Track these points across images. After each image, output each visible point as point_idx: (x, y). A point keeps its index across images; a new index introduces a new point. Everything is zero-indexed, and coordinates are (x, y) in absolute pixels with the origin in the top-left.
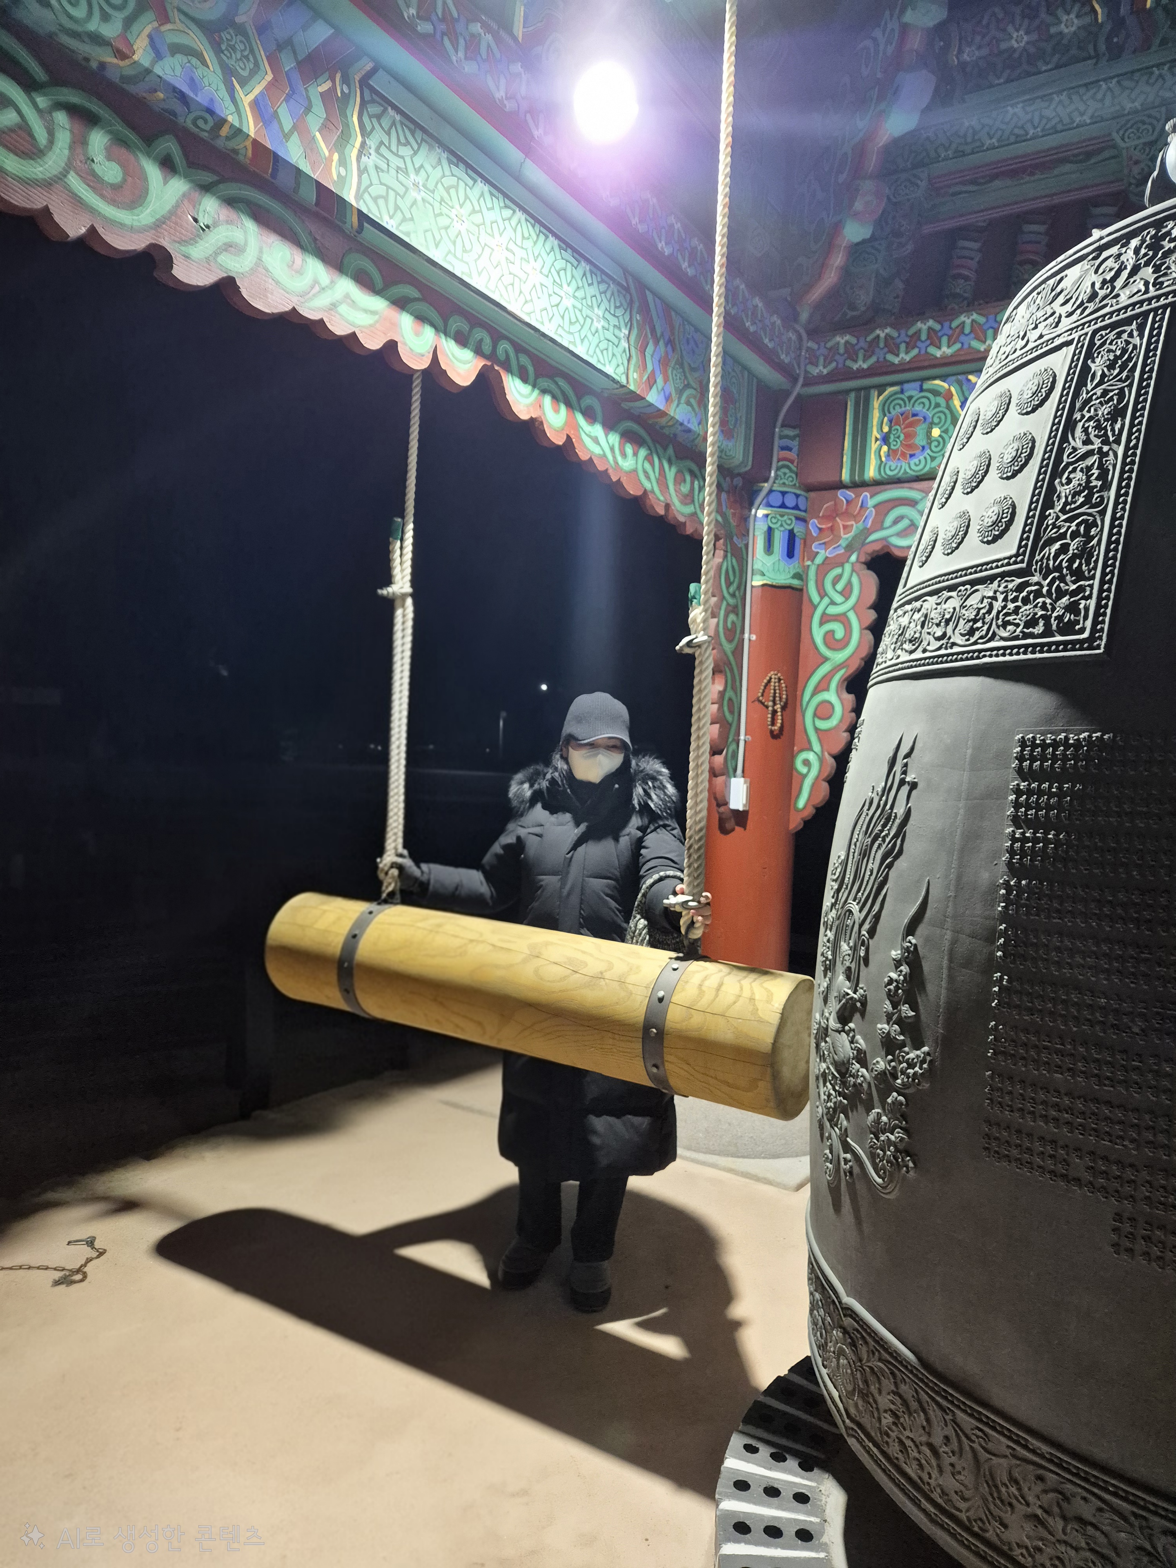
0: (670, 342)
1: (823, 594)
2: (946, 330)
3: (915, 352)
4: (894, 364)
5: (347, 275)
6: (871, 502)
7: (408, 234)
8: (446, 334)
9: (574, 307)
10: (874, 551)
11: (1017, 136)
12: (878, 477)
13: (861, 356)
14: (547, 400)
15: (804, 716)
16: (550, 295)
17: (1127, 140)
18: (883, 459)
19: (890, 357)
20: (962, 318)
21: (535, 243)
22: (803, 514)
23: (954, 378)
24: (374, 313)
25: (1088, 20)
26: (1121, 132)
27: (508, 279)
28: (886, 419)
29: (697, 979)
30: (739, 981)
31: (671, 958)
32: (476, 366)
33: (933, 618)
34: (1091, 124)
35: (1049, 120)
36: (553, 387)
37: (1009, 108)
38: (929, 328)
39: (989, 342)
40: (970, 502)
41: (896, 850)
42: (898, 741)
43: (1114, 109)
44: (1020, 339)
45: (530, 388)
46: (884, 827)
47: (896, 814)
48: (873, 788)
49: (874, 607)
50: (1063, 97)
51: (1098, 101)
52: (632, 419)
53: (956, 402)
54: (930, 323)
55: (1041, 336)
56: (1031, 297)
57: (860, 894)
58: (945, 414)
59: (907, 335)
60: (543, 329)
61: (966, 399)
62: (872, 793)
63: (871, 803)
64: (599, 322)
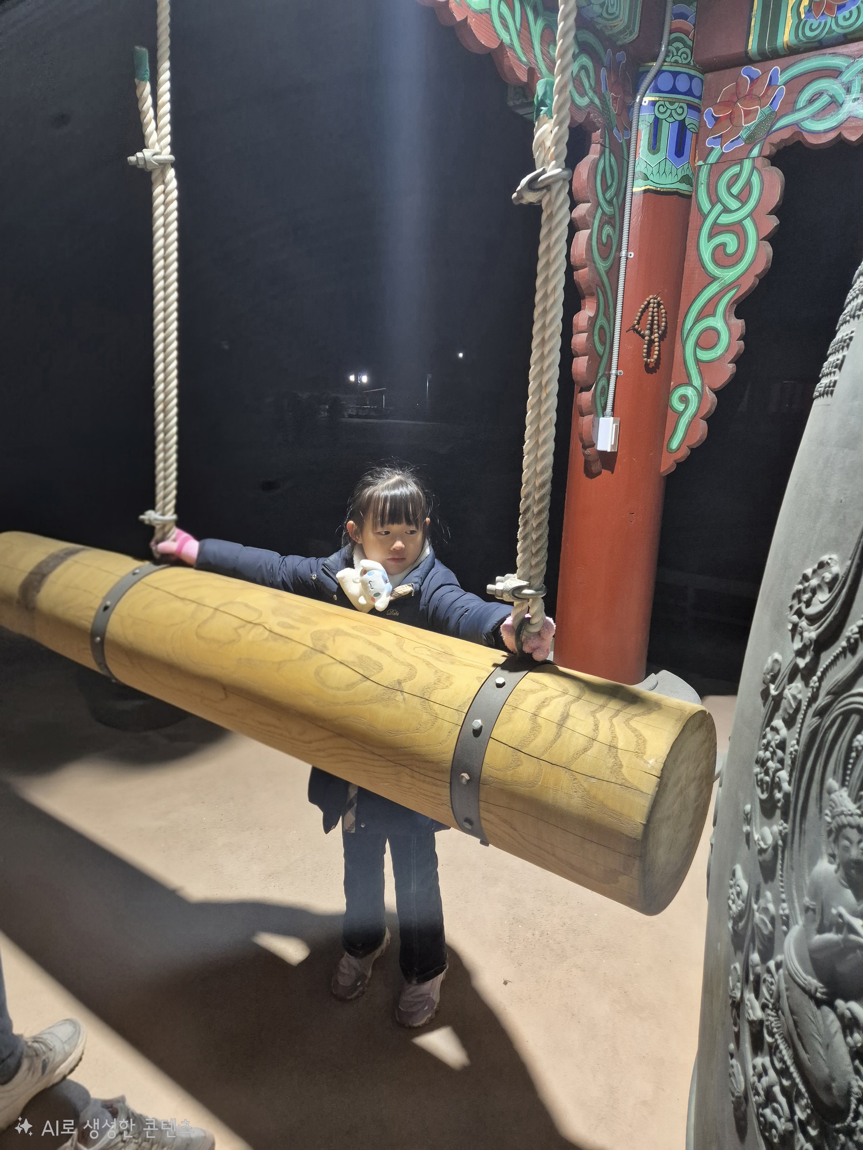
1: (714, 199)
6: (781, 79)
10: (782, 141)
12: (795, 43)
15: (684, 347)
18: (803, 16)
22: (696, 101)
29: (530, 703)
30: (593, 713)
31: (495, 665)
49: (776, 212)
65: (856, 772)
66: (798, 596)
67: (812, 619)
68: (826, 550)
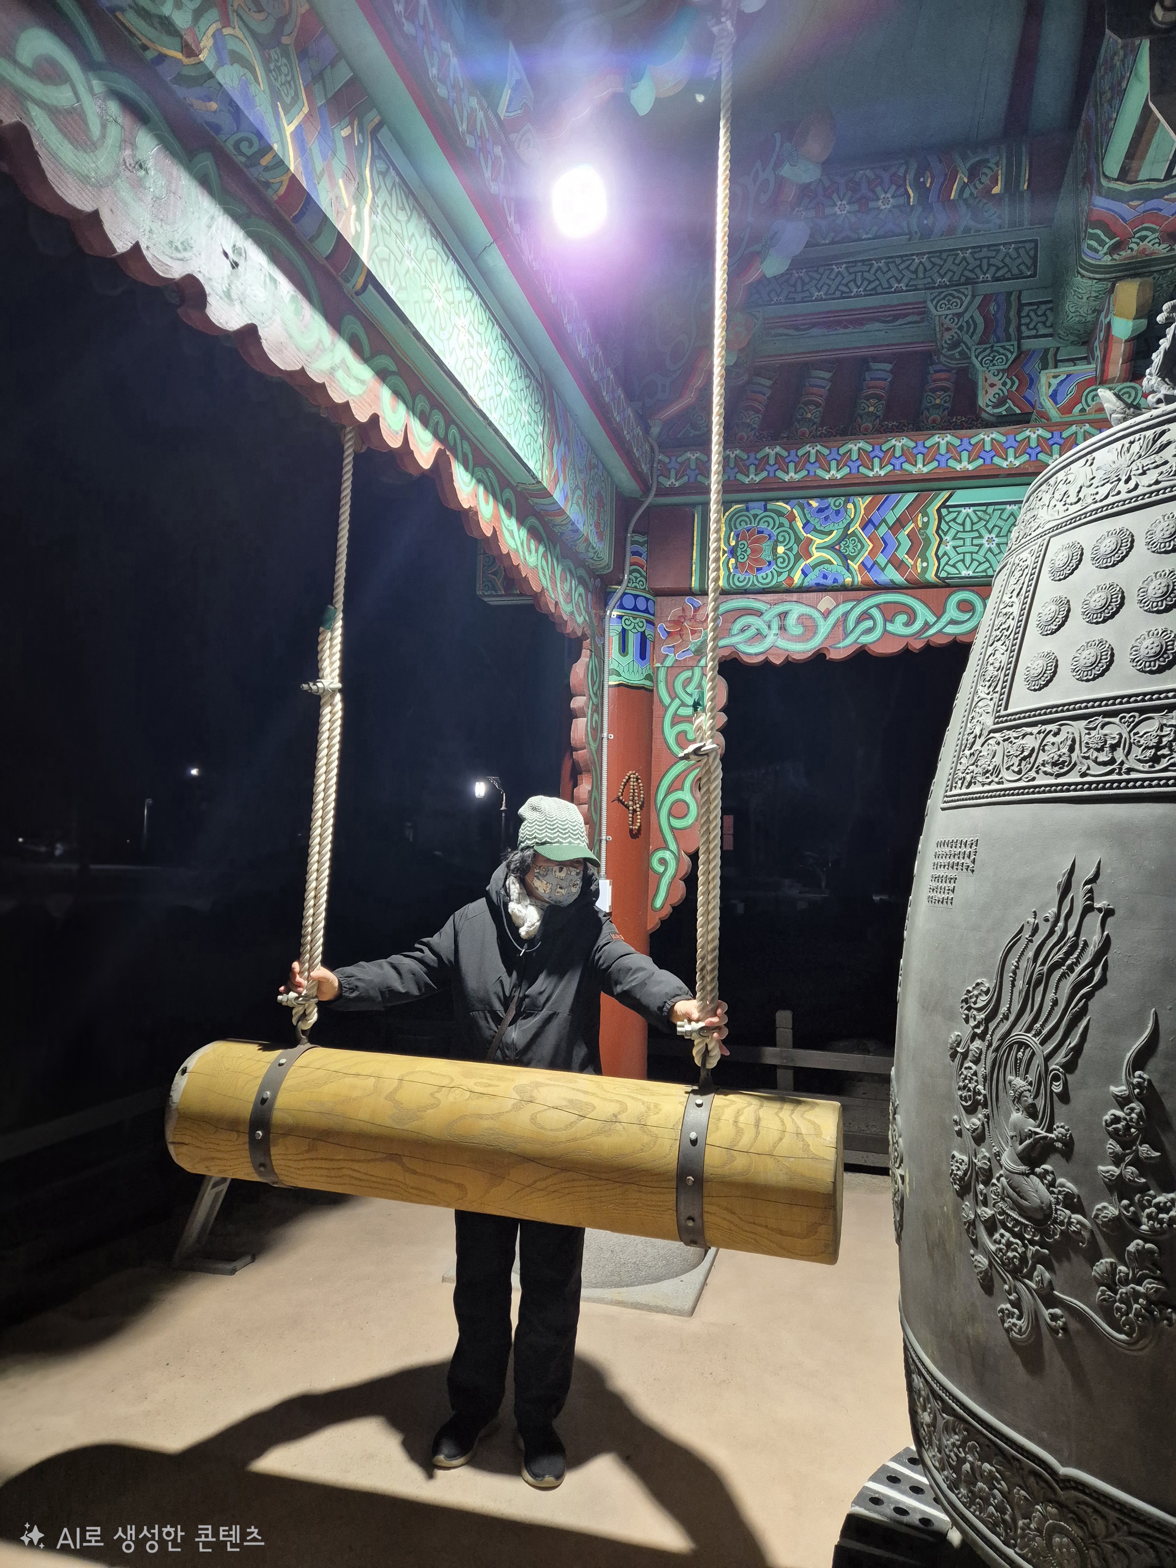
0: (567, 443)
1: (673, 696)
2: (793, 457)
3: (765, 474)
4: (744, 484)
5: (344, 338)
7: (403, 303)
8: (414, 414)
9: (511, 399)
10: (723, 656)
11: (843, 292)
12: (728, 587)
14: (481, 489)
15: (659, 815)
16: (495, 384)
17: (939, 309)
18: (732, 570)
19: (740, 477)
20: (807, 448)
21: (486, 329)
22: (652, 617)
23: (796, 501)
24: (363, 382)
25: (901, 201)
26: (935, 302)
27: (469, 363)
28: (732, 533)
29: (728, 1114)
30: (777, 1114)
31: (686, 1093)
32: (434, 450)
33: (1087, 743)
34: (907, 291)
35: (870, 282)
36: (485, 476)
37: (834, 267)
38: (777, 454)
39: (833, 472)
40: (1106, 632)
41: (1096, 979)
42: (1069, 867)
43: (926, 281)
44: (1122, 483)
45: (470, 476)
46: (1068, 954)
47: (1085, 941)
48: (1035, 912)
49: (724, 710)
50: (882, 264)
51: (912, 272)
52: (538, 515)
53: (799, 524)
54: (778, 449)
55: (1157, 482)
56: (1118, 445)
57: (1038, 1025)
58: (789, 534)
59: (756, 458)
60: (491, 418)
61: (808, 522)
62: (1035, 918)
63: (1035, 930)
64: (525, 416)
65: (1022, 1068)
66: (966, 1001)
67: (979, 1010)
68: (977, 977)
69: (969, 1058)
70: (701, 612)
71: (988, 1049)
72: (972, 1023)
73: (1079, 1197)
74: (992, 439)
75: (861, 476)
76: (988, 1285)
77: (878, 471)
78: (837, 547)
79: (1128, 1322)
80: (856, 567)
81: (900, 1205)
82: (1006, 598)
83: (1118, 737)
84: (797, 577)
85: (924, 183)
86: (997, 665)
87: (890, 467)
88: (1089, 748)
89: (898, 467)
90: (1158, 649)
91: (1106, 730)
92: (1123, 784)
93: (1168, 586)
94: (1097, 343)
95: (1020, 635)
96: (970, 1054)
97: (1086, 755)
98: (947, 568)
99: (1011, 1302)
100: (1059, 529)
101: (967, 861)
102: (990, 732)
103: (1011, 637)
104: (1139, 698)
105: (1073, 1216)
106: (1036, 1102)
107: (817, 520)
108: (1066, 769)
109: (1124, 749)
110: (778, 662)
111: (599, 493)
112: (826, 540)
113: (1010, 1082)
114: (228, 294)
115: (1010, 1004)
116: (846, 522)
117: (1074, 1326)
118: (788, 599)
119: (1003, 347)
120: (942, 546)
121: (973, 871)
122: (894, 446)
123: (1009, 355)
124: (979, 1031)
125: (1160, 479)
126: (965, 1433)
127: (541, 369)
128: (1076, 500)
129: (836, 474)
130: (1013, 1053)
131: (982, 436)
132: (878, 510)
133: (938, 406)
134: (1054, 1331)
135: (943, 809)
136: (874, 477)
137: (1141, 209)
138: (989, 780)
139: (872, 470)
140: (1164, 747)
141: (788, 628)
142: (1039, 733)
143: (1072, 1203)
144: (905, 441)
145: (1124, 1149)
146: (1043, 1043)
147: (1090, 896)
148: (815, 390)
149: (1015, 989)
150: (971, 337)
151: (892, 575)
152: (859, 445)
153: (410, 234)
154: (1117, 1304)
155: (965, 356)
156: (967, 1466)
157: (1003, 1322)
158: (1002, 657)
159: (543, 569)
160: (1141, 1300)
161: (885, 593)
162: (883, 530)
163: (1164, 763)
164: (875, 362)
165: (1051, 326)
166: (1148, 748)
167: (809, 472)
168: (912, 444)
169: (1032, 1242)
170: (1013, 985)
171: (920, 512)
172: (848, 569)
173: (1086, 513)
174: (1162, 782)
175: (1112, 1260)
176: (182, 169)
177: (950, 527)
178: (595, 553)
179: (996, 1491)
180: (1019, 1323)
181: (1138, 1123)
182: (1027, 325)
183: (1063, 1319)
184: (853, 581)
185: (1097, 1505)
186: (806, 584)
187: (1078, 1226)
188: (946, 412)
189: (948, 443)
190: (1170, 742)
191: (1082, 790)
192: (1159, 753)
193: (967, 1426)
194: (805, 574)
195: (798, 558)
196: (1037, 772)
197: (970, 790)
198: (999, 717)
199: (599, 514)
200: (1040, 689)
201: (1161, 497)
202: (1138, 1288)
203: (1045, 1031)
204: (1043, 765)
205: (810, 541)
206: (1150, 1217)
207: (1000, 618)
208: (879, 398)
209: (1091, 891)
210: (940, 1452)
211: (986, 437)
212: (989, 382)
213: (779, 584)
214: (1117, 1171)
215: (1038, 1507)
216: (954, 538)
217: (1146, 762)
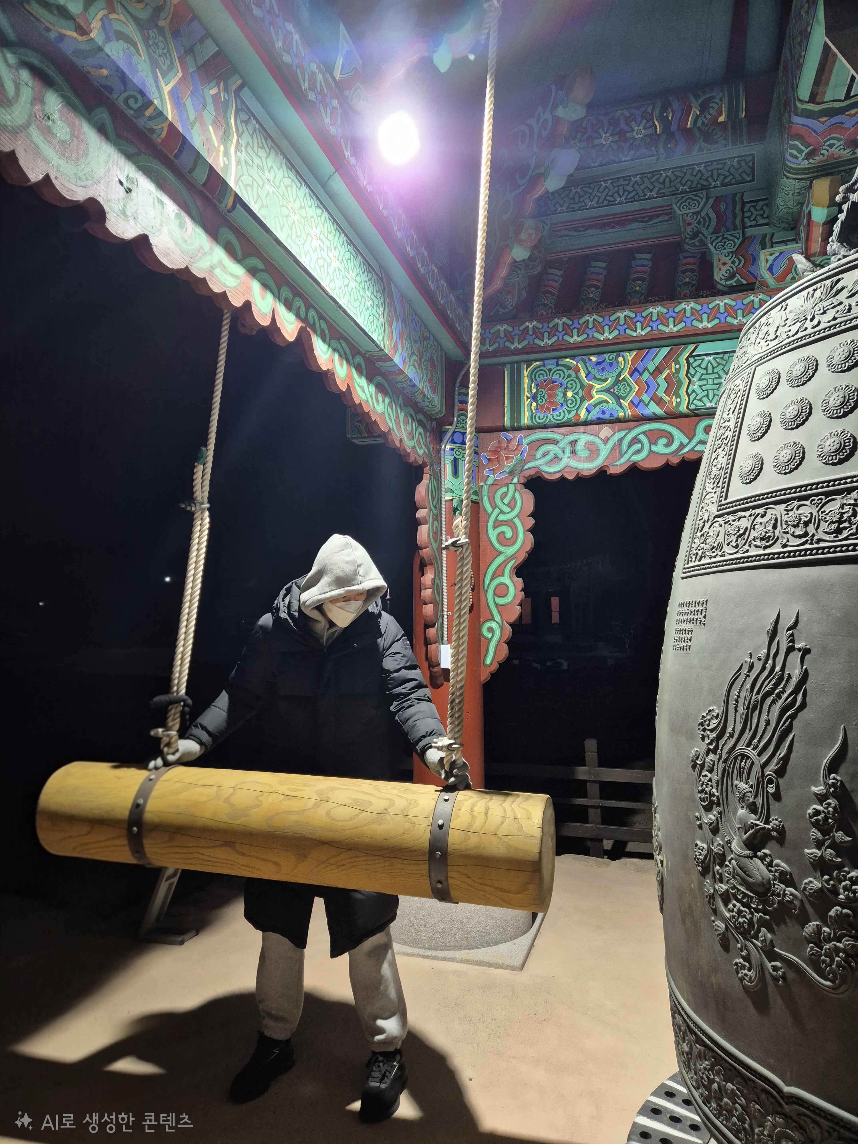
0: (404, 321)
2: (576, 325)
3: (555, 338)
4: (540, 346)
5: (220, 244)
6: (525, 441)
7: (265, 217)
8: (279, 300)
9: (356, 289)
11: (609, 201)
12: (531, 424)
13: (516, 340)
14: (336, 356)
15: (486, 596)
16: (343, 278)
17: (682, 209)
18: (534, 411)
19: (537, 341)
20: (586, 317)
21: (334, 237)
23: (580, 357)
24: (236, 276)
25: (650, 131)
26: (678, 204)
27: (321, 262)
28: (533, 384)
32: (297, 327)
33: (786, 521)
34: (657, 197)
35: (630, 193)
36: (339, 347)
37: (602, 183)
38: (564, 323)
39: (606, 334)
40: (798, 436)
41: (798, 703)
42: (775, 617)
43: (671, 189)
44: (808, 321)
45: (327, 346)
46: (776, 685)
47: (789, 674)
48: (750, 653)
49: (532, 515)
50: (638, 178)
51: (661, 183)
52: (383, 375)
53: (583, 374)
54: (565, 319)
55: (835, 319)
56: (805, 293)
57: (755, 741)
58: (575, 382)
59: (548, 327)
60: (341, 303)
61: (589, 372)
62: (751, 658)
63: (751, 667)
64: (369, 301)
65: (745, 775)
66: (702, 724)
67: (712, 731)
68: (710, 705)
69: (705, 768)
70: (512, 443)
71: (719, 761)
72: (707, 741)
73: (791, 874)
74: (725, 304)
75: (626, 336)
76: (725, 944)
77: (640, 332)
78: (612, 390)
79: (832, 971)
80: (627, 404)
81: (661, 883)
82: (725, 416)
83: (809, 515)
84: (583, 414)
85: (667, 117)
86: (719, 466)
87: (649, 329)
88: (788, 525)
89: (655, 328)
90: (838, 445)
91: (801, 511)
92: (814, 552)
93: (845, 397)
94: (802, 228)
95: (735, 442)
96: (706, 765)
97: (786, 530)
98: (695, 402)
99: (743, 957)
100: (762, 360)
101: (700, 617)
102: (715, 518)
103: (729, 444)
104: (825, 485)
105: (787, 889)
106: (756, 800)
107: (596, 371)
108: (771, 542)
109: (814, 524)
110: (571, 478)
111: (431, 357)
112: (603, 385)
113: (736, 786)
114: (124, 212)
115: (734, 725)
116: (618, 371)
117: (791, 975)
118: (577, 430)
119: (732, 235)
120: (691, 386)
121: (704, 624)
122: (651, 313)
123: (736, 241)
124: (712, 747)
125: (836, 316)
126: (713, 1060)
127: (380, 266)
128: (774, 337)
129: (608, 336)
130: (738, 763)
131: (717, 302)
132: (642, 361)
133: (687, 284)
134: (775, 979)
135: (683, 578)
136: (637, 336)
137: (828, 123)
138: (715, 554)
139: (636, 331)
140: (845, 521)
141: (578, 453)
142: (750, 516)
143: (786, 879)
144: (659, 308)
145: (824, 836)
146: (760, 754)
147: (792, 639)
148: (595, 276)
149: (737, 714)
150: (707, 229)
151: (654, 409)
152: (625, 313)
153: (269, 166)
154: (823, 957)
155: (702, 243)
156: (715, 1086)
157: (738, 973)
158: (722, 461)
159: (389, 415)
160: (841, 954)
161: (649, 423)
162: (646, 376)
163: (845, 534)
164: (638, 253)
165: (767, 218)
166: (832, 522)
167: (588, 335)
168: (665, 311)
169: (757, 910)
170: (736, 711)
171: (673, 361)
172: (621, 406)
173: (782, 346)
174: (844, 549)
175: (818, 923)
176: (83, 120)
177: (696, 371)
178: (430, 402)
179: (737, 1105)
180: (749, 973)
181: (833, 815)
182: (749, 217)
183: (783, 970)
184: (625, 415)
185: (813, 1116)
186: (589, 419)
187: (791, 897)
188: (694, 287)
189: (692, 308)
190: (849, 517)
191: (783, 557)
192: (841, 526)
193: (714, 1054)
194: (588, 411)
195: (583, 400)
196: (750, 546)
197: (702, 562)
198: (721, 505)
199: (432, 374)
200: (750, 482)
201: (838, 329)
202: (838, 944)
203: (761, 745)
204: (754, 540)
205: (591, 387)
206: (845, 888)
207: (721, 431)
208: (643, 279)
209: (792, 635)
210: (695, 1074)
211: (720, 302)
212: (722, 262)
213: (569, 420)
214: (819, 853)
215: (769, 1118)
216: (700, 379)
217: (831, 533)
